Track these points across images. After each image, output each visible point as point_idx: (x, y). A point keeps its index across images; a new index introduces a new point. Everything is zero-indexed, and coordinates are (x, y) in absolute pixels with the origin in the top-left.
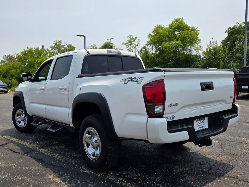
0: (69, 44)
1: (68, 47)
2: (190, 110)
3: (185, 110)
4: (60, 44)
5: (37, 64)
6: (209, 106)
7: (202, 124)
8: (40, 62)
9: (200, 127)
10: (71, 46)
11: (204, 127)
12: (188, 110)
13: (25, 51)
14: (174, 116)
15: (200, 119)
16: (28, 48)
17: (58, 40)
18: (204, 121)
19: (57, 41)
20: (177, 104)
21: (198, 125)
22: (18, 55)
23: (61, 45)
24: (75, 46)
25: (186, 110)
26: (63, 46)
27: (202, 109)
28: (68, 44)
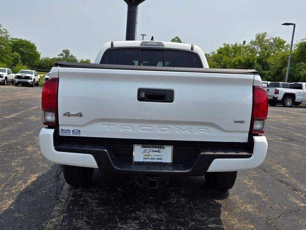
0: (276, 37)
1: (275, 42)
2: (114, 126)
3: (102, 126)
4: (264, 37)
5: (229, 65)
6: (166, 128)
7: (157, 153)
8: (234, 61)
9: (150, 157)
10: (279, 40)
11: (161, 159)
12: (111, 126)
13: (221, 49)
14: (79, 131)
15: (151, 146)
16: (224, 44)
17: (261, 32)
18: (161, 150)
19: (260, 34)
20: (80, 115)
21: (145, 154)
22: (213, 53)
23: (266, 38)
24: (285, 40)
25: (106, 126)
26: (268, 41)
27: (143, 130)
28: (274, 38)
